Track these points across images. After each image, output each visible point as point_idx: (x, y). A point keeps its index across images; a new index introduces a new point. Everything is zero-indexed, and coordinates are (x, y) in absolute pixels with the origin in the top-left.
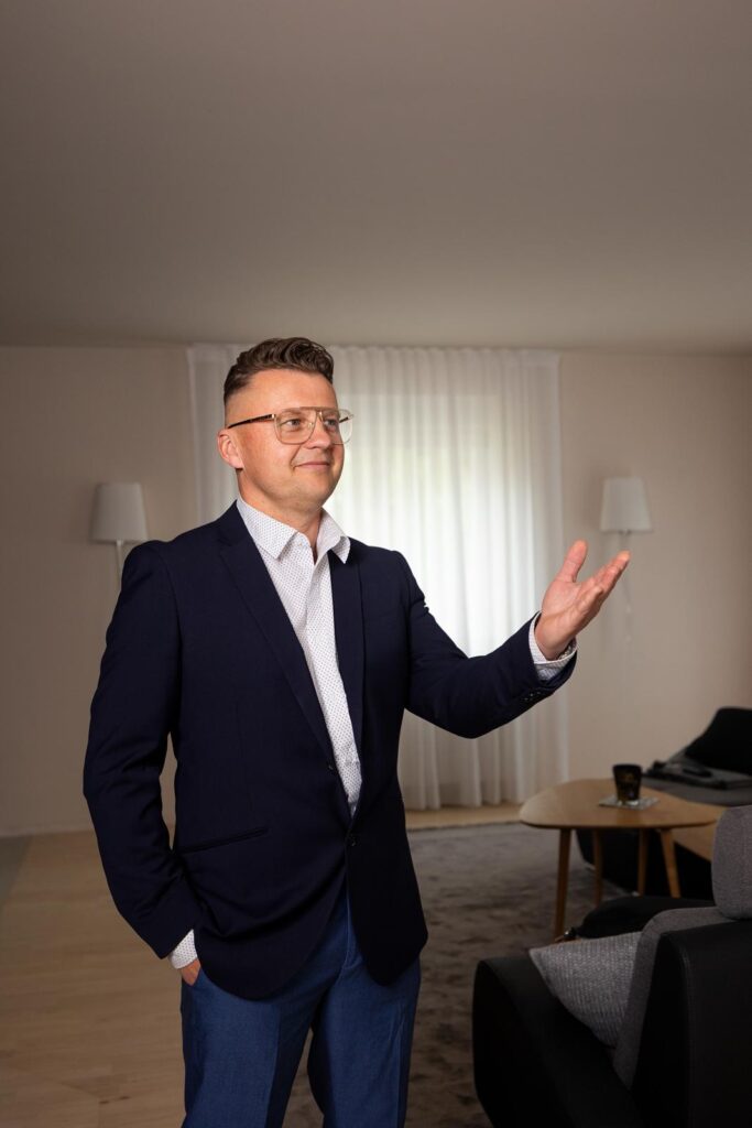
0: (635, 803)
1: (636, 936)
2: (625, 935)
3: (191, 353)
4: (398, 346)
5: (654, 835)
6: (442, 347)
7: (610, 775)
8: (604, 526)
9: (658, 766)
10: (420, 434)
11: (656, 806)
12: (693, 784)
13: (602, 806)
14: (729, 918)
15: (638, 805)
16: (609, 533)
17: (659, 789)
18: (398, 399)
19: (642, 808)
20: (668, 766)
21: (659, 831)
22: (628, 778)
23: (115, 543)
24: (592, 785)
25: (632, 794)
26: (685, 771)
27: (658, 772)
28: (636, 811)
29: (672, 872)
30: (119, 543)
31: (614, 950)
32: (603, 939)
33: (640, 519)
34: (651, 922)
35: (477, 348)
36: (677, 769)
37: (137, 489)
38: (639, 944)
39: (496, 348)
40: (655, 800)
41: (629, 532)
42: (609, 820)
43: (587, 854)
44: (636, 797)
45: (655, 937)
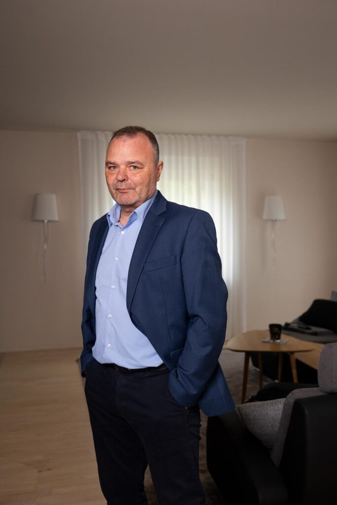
0: (278, 341)
1: (283, 400)
2: (277, 400)
3: (79, 135)
4: (174, 134)
5: (286, 356)
6: (194, 135)
7: (267, 328)
8: (265, 217)
9: (287, 324)
10: (183, 174)
11: (287, 342)
12: (303, 333)
13: (264, 342)
14: (324, 393)
15: (280, 342)
16: (267, 221)
17: (288, 335)
18: (173, 158)
19: (281, 343)
20: (292, 325)
21: (289, 353)
22: (276, 330)
23: (43, 221)
24: (259, 333)
25: (277, 337)
26: (299, 327)
27: (287, 328)
28: (279, 344)
29: (294, 372)
30: (46, 221)
31: (273, 406)
32: (267, 401)
33: (281, 215)
34: (290, 394)
35: (210, 135)
36: (295, 326)
37: (54, 197)
38: (285, 404)
39: (218, 136)
40: (288, 339)
41: (276, 221)
42: (267, 348)
43: (256, 364)
44: (279, 338)
45: (292, 401)
